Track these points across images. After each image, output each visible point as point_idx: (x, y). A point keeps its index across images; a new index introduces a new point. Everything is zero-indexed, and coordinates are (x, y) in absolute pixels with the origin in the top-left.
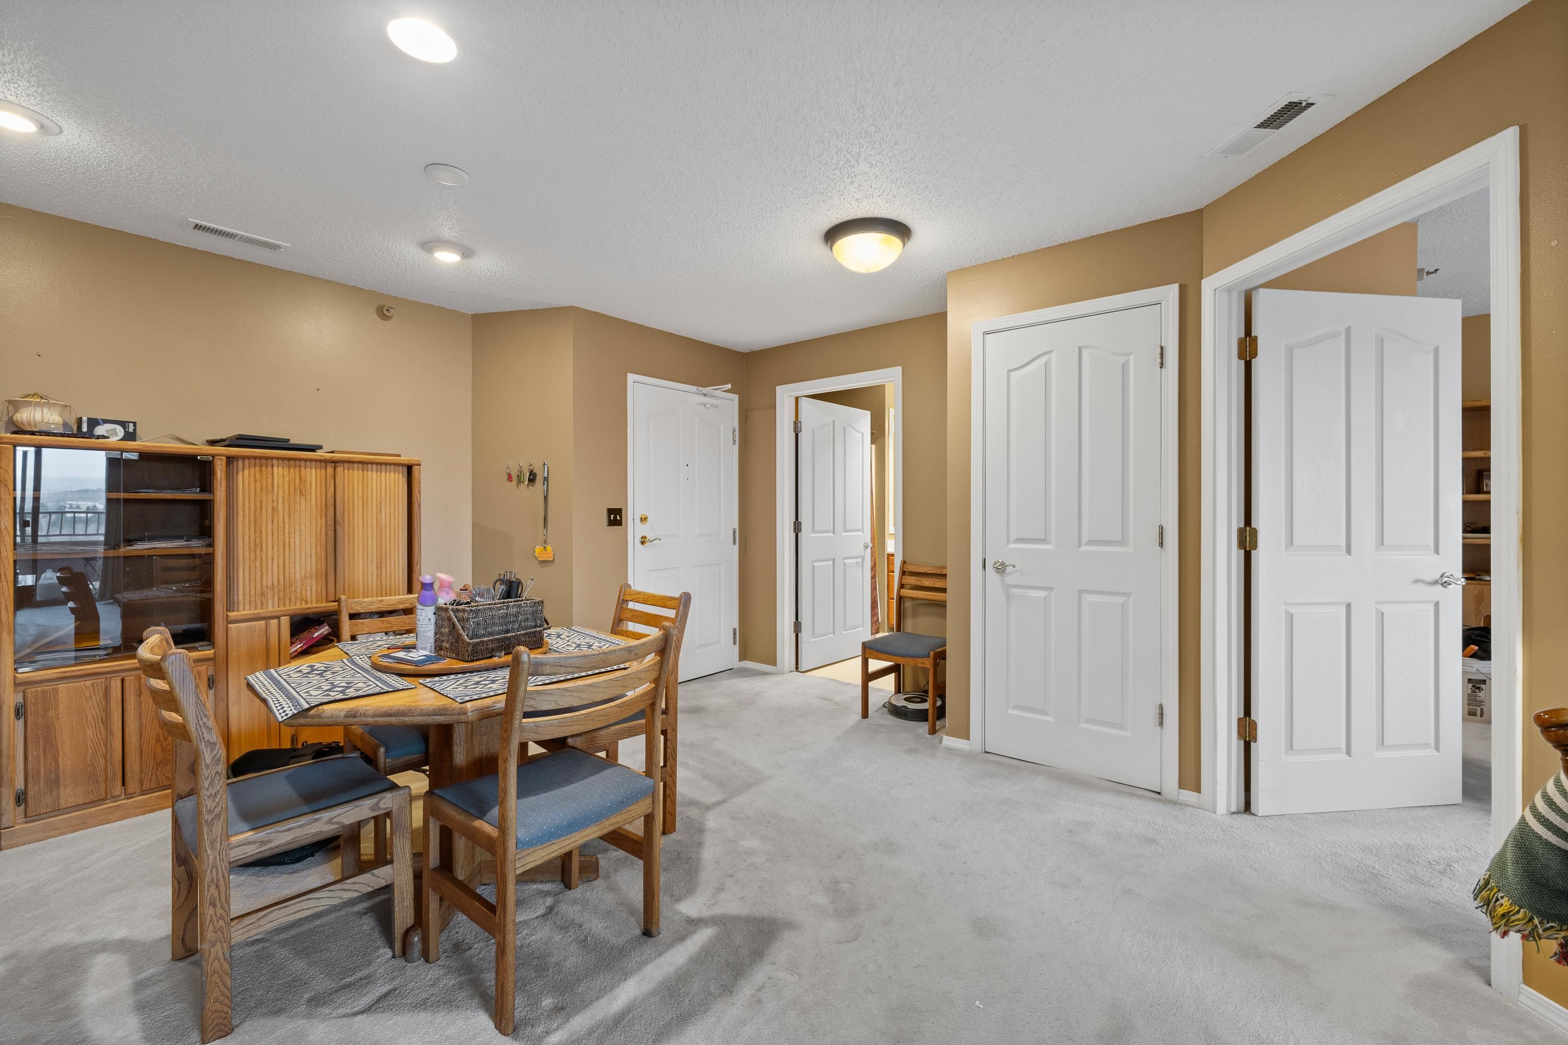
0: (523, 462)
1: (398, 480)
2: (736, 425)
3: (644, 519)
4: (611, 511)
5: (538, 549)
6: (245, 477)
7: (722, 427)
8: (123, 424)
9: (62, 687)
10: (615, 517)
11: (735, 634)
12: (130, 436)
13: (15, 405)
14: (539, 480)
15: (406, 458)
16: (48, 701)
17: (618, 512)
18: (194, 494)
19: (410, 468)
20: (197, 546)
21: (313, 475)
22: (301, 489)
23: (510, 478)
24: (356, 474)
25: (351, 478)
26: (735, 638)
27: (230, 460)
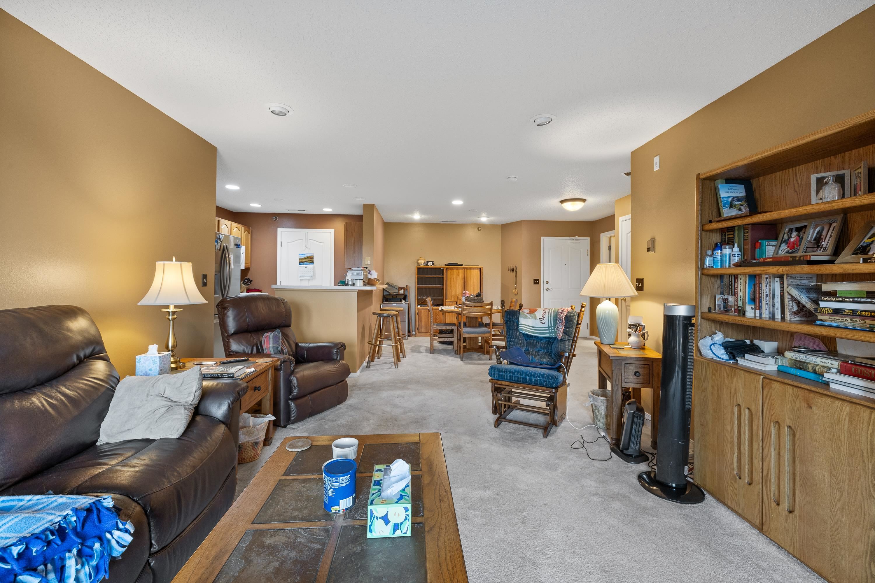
0: (511, 266)
1: (477, 272)
2: (589, 248)
3: (547, 282)
4: (535, 280)
5: (514, 290)
6: (449, 272)
7: (582, 250)
8: (432, 262)
9: (423, 310)
10: (537, 282)
11: (588, 325)
12: (433, 264)
13: (418, 260)
14: (515, 270)
15: (479, 267)
16: (421, 312)
17: (538, 280)
18: (441, 276)
19: (480, 269)
20: (441, 286)
21: (461, 271)
22: (458, 274)
23: (509, 270)
24: (469, 271)
25: (468, 271)
26: (588, 326)
27: (447, 268)
